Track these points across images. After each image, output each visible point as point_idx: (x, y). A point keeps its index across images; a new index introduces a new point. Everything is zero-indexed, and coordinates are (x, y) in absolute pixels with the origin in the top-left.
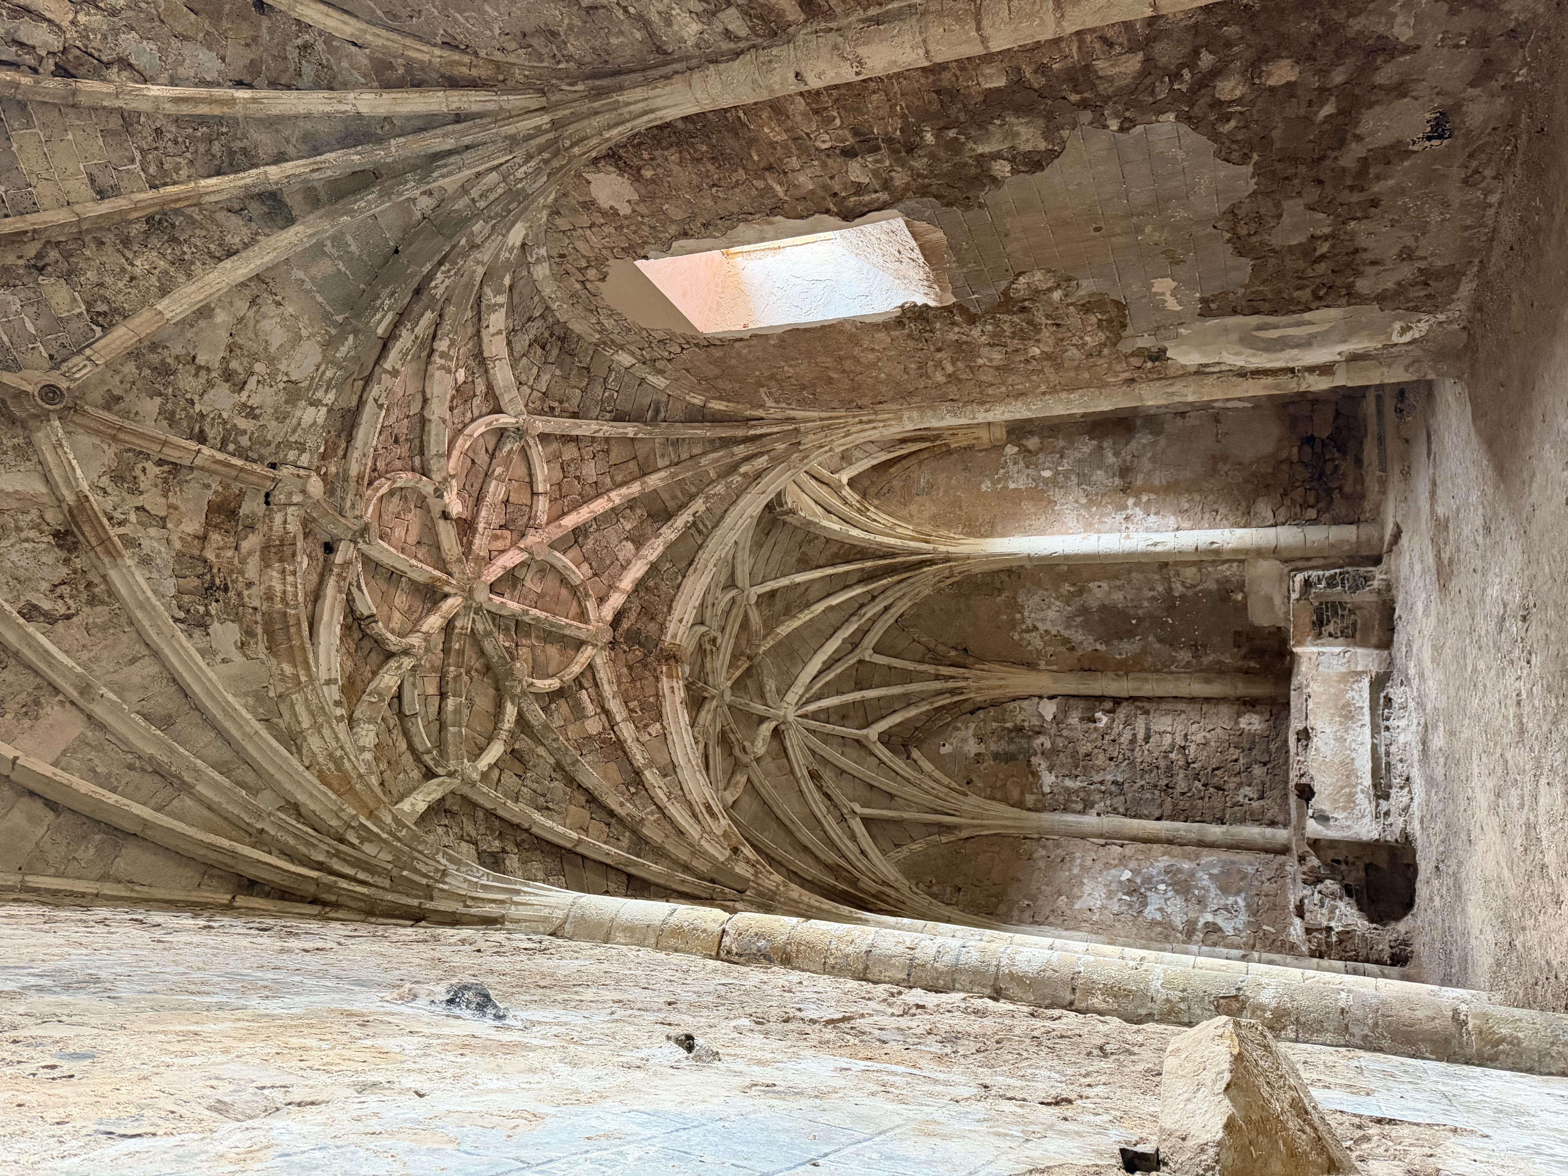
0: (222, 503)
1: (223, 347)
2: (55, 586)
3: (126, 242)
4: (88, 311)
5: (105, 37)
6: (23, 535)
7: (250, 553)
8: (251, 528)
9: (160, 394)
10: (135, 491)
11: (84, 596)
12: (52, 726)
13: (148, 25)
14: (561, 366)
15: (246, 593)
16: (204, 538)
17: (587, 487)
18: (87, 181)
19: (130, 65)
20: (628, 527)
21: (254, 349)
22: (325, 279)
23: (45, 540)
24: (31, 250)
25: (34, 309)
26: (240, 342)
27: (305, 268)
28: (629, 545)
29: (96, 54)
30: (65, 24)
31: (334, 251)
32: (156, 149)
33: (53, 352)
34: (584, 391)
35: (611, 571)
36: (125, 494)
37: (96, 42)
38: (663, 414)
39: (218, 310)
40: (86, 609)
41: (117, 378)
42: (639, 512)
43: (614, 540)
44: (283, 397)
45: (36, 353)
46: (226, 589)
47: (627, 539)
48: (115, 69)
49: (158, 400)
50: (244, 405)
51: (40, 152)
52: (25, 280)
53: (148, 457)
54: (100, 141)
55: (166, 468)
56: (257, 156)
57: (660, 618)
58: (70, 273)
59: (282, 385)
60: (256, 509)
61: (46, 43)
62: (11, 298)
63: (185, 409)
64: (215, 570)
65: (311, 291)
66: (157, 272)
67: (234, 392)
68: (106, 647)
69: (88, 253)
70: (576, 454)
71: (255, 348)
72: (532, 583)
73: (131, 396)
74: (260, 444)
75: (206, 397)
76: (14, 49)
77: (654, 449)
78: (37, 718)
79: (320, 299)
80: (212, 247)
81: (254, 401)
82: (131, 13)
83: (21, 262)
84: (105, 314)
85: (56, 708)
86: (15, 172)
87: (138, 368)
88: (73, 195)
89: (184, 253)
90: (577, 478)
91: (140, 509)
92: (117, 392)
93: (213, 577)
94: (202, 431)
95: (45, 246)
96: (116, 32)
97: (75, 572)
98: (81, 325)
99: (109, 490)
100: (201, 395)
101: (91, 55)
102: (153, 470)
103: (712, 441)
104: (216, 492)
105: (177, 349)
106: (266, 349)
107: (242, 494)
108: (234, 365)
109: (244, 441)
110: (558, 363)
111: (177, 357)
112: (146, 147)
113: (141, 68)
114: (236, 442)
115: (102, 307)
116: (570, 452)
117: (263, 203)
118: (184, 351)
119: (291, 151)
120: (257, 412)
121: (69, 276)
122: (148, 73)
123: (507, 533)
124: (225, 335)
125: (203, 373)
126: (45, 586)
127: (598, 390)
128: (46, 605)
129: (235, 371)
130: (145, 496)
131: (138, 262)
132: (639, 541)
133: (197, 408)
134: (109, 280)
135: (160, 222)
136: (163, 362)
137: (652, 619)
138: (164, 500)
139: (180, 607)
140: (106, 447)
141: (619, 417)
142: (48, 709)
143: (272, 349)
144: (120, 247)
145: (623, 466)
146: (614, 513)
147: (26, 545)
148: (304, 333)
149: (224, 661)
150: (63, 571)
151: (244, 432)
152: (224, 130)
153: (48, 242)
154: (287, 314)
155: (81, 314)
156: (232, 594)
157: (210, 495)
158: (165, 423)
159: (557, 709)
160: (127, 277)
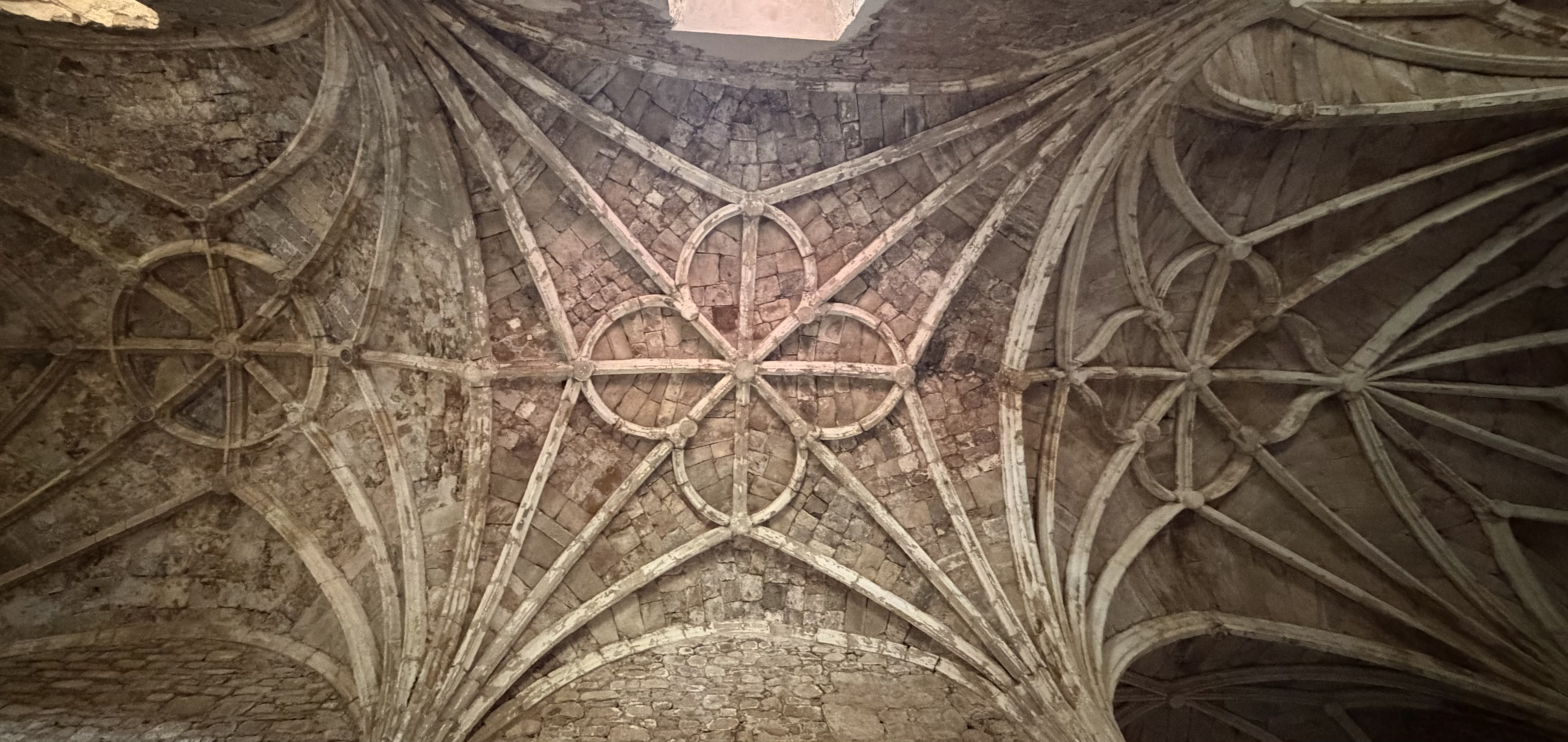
0: (450, 392)
1: (418, 287)
2: (378, 464)
5: (262, 128)
6: (366, 436)
9: (407, 328)
10: (412, 394)
14: (780, 127)
16: (443, 417)
17: (864, 230)
20: (925, 255)
21: (431, 282)
22: (432, 215)
25: (345, 299)
26: (423, 279)
28: (933, 275)
29: (269, 140)
30: (243, 136)
34: (818, 138)
35: (918, 305)
36: (407, 397)
37: (262, 134)
38: (922, 122)
39: (402, 264)
41: (387, 325)
42: (933, 236)
43: (912, 274)
44: (458, 306)
46: (453, 451)
47: (928, 269)
49: (407, 333)
50: (444, 319)
51: (302, 209)
52: (336, 286)
53: (412, 370)
54: (315, 186)
55: (421, 376)
57: (997, 340)
58: (347, 271)
59: (455, 299)
61: (250, 151)
62: (334, 299)
63: (419, 334)
64: (448, 439)
65: (432, 227)
66: (371, 253)
67: (436, 313)
69: (346, 255)
70: (837, 204)
71: (431, 279)
72: (827, 337)
73: (395, 333)
74: (460, 343)
75: (425, 322)
76: (246, 164)
77: (924, 165)
81: (448, 315)
83: (330, 275)
87: (392, 316)
90: (850, 225)
91: (415, 405)
92: (389, 334)
93: (446, 444)
94: (431, 345)
95: (334, 261)
99: (400, 397)
102: (417, 377)
103: (994, 129)
104: (447, 385)
105: (401, 297)
106: (436, 278)
107: (458, 383)
108: (429, 295)
109: (452, 344)
110: (776, 126)
111: (404, 302)
114: (448, 346)
116: (829, 204)
118: (404, 297)
120: (452, 321)
121: (348, 274)
123: (784, 301)
124: (414, 278)
125: (418, 307)
127: (833, 130)
129: (430, 299)
130: (416, 395)
131: (363, 251)
132: (942, 267)
133: (425, 330)
134: (358, 269)
136: (400, 308)
137: (988, 341)
138: (424, 396)
139: (426, 470)
140: (393, 371)
141: (871, 147)
143: (439, 277)
144: (354, 245)
145: (896, 196)
146: (904, 246)
149: (440, 506)
151: (450, 338)
154: (432, 249)
156: (456, 454)
157: (444, 387)
158: (414, 347)
159: (865, 450)
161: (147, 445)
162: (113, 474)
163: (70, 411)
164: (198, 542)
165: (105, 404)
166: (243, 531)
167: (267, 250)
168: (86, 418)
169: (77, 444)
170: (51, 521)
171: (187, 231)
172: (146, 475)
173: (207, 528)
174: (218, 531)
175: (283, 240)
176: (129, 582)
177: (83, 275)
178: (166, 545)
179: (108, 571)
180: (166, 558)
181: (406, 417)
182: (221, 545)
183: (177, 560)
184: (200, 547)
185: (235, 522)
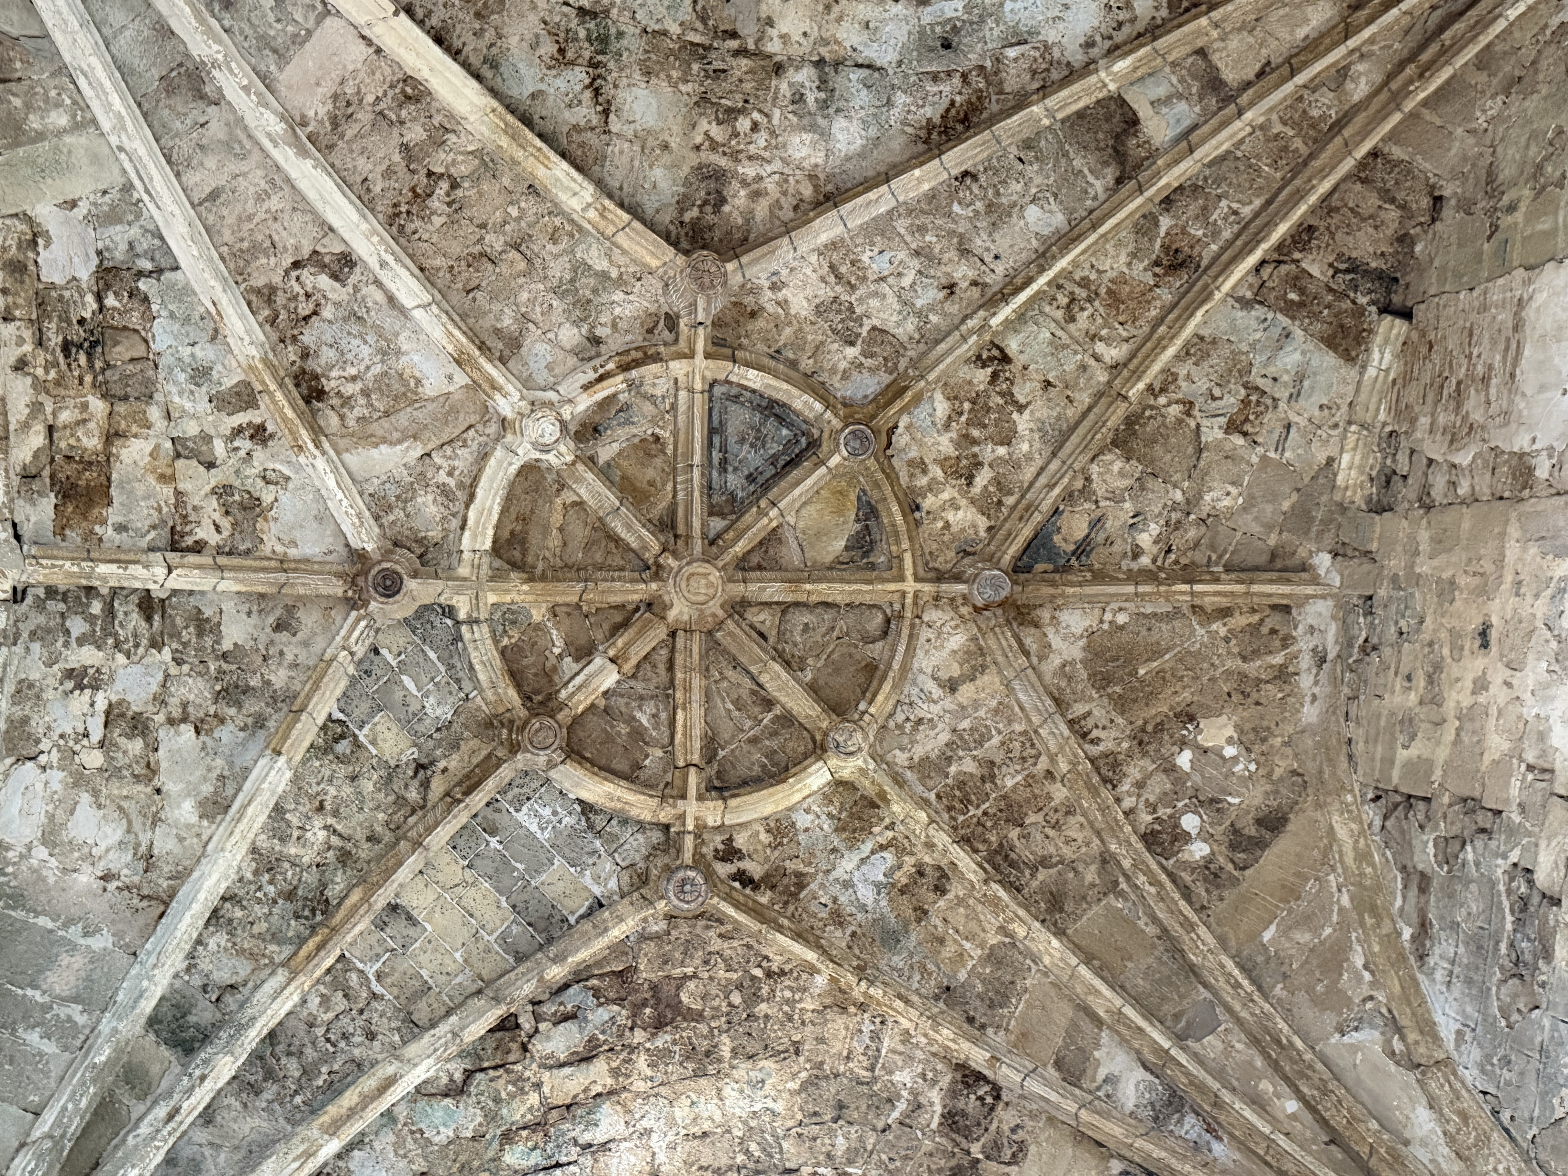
0: (91, 503)
1: (164, 765)
2: (315, 313)
3: (345, 857)
4: (355, 736)
5: (497, 1100)
6: (359, 386)
7: (26, 426)
8: (28, 476)
9: (224, 656)
10: (223, 492)
11: (280, 299)
12: (318, 84)
13: (462, 1158)
15: (28, 348)
16: (112, 436)
18: (415, 913)
19: (446, 1095)
21: (115, 783)
22: (52, 961)
23: (333, 384)
24: (438, 787)
25: (411, 709)
26: (140, 788)
27: (95, 958)
29: (492, 1073)
30: (546, 1076)
31: (63, 1012)
32: (361, 1012)
33: (376, 659)
36: (237, 483)
37: (503, 1086)
39: (194, 819)
40: (277, 279)
41: (289, 657)
44: (37, 726)
45: (395, 650)
46: (66, 347)
48: (458, 1076)
49: (227, 645)
50: (96, 688)
51: (477, 914)
52: (431, 743)
53: (219, 551)
54: (425, 973)
55: (189, 541)
56: (237, 1095)
58: (389, 779)
59: (45, 745)
60: (29, 509)
61: (548, 1038)
62: (439, 712)
63: (185, 645)
64: (88, 379)
65: (66, 926)
66: (296, 833)
67: (120, 702)
68: (250, 218)
69: (381, 816)
71: (115, 789)
73: (263, 639)
74: (49, 631)
75: (160, 677)
76: (569, 1007)
78: (335, 97)
79: (44, 922)
80: (238, 913)
81: (80, 701)
82: (490, 1154)
83: (442, 764)
84: (336, 741)
85: (311, 113)
86: (490, 872)
87: (268, 683)
88: (421, 886)
89: (271, 882)
91: (210, 465)
92: (284, 636)
93: (91, 366)
94: (149, 619)
95: (424, 799)
96: (491, 1117)
97: (294, 338)
98: (357, 712)
99: (260, 483)
100: (167, 676)
101: (496, 1068)
102: (204, 533)
104: (104, 522)
105: (227, 734)
106: (96, 794)
107: (60, 530)
108: (136, 746)
109: (77, 626)
111: (222, 721)
112: (375, 1004)
113: (434, 1101)
114: (91, 619)
115: (343, 747)
117: (197, 1027)
118: (216, 735)
119: (201, 1136)
120: (69, 685)
121: (392, 772)
122: (422, 1103)
124: (171, 787)
125: (176, 713)
126: (327, 312)
128: (324, 281)
129: (130, 737)
130: (208, 488)
131: (322, 835)
133: (166, 654)
134: (347, 790)
135: (313, 911)
136: (239, 705)
138: (181, 486)
139: (146, 300)
140: (279, 549)
142: (322, 111)
143: (85, 798)
144: (349, 846)
147: (353, 371)
148: (41, 852)
149: (73, 204)
150: (308, 338)
151: (81, 641)
152: (298, 1100)
153: (422, 807)
154: (86, 867)
155: (361, 728)
156: (55, 340)
157: (114, 514)
158: (208, 613)
160: (328, 806)
161: (872, 370)
162: (931, 308)
163: (1002, 451)
164: (761, 138)
165: (942, 462)
166: (666, 158)
167: (587, 808)
168: (975, 433)
169: (995, 376)
170: (1033, 212)
171: (741, 841)
172: (874, 303)
173: (749, 170)
174: (723, 162)
175: (544, 836)
176: (886, 56)
177: (945, 737)
178: (825, 135)
179: (931, 88)
180: (824, 105)
181: (238, 431)
182: (708, 126)
183: (798, 99)
184: (755, 127)
185: (687, 183)
